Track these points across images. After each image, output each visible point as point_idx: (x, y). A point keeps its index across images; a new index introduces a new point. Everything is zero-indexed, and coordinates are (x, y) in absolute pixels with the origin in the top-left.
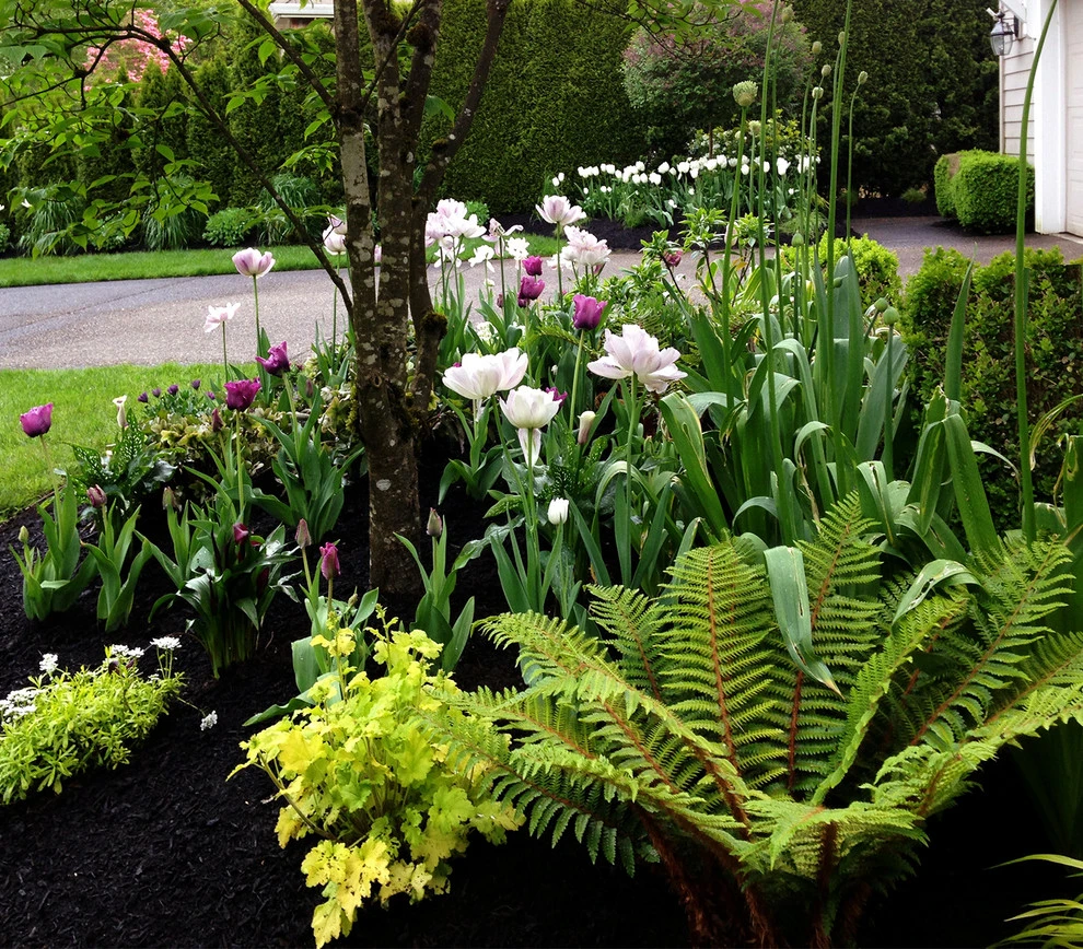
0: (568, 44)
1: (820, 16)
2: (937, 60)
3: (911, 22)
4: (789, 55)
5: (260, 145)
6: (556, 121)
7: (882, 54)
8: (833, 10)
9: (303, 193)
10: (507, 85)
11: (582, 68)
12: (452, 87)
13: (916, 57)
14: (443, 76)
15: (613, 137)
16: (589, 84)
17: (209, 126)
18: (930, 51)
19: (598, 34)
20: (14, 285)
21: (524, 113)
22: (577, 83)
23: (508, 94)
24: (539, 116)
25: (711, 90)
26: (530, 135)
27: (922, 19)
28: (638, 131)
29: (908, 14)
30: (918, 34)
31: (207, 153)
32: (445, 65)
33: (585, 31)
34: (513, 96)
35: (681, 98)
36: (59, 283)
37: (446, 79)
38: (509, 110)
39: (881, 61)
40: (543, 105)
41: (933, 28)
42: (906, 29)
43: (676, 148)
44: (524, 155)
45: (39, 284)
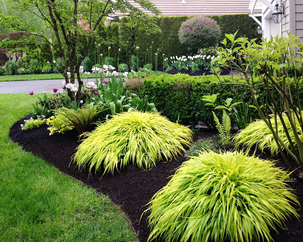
0: (170, 28)
1: (228, 22)
2: (256, 33)
3: (250, 24)
4: (214, 32)
5: (103, 50)
6: (167, 46)
7: (243, 31)
8: (231, 21)
9: (112, 61)
10: (156, 37)
11: (173, 34)
12: (143, 38)
13: (251, 32)
14: (142, 35)
15: (181, 50)
16: (174, 37)
17: (92, 46)
18: (255, 31)
19: (176, 26)
20: (52, 79)
21: (160, 44)
22: (172, 37)
23: (156, 40)
24: (163, 45)
25: (196, 40)
26: (161, 49)
27: (253, 23)
28: (186, 49)
29: (249, 22)
30: (252, 27)
31: (92, 52)
32: (142, 33)
33: (173, 25)
34: (157, 40)
35: (190, 42)
36: (60, 79)
37: (142, 36)
38: (157, 43)
39: (243, 33)
40: (164, 42)
41: (255, 25)
42: (249, 25)
43: (195, 52)
44: (161, 54)
45: (57, 79)
